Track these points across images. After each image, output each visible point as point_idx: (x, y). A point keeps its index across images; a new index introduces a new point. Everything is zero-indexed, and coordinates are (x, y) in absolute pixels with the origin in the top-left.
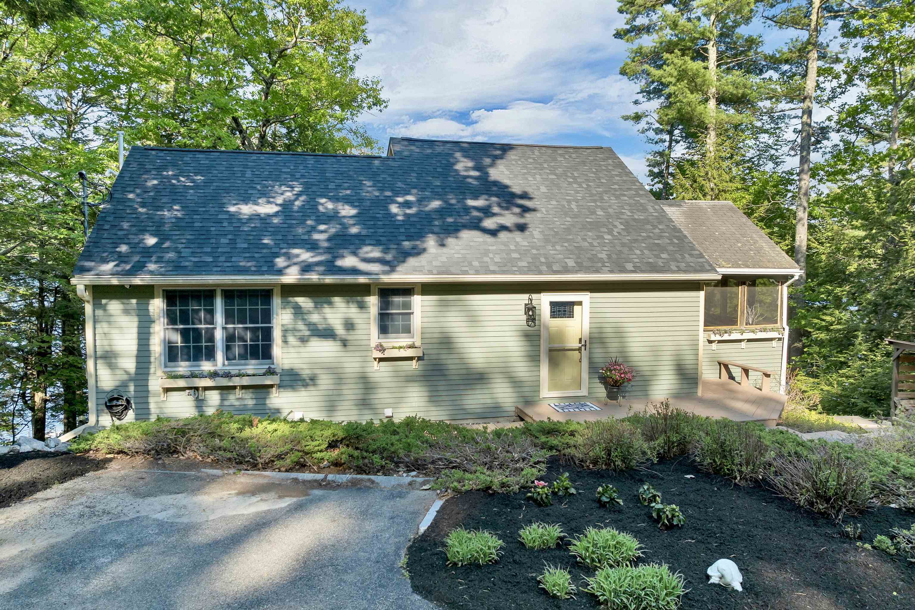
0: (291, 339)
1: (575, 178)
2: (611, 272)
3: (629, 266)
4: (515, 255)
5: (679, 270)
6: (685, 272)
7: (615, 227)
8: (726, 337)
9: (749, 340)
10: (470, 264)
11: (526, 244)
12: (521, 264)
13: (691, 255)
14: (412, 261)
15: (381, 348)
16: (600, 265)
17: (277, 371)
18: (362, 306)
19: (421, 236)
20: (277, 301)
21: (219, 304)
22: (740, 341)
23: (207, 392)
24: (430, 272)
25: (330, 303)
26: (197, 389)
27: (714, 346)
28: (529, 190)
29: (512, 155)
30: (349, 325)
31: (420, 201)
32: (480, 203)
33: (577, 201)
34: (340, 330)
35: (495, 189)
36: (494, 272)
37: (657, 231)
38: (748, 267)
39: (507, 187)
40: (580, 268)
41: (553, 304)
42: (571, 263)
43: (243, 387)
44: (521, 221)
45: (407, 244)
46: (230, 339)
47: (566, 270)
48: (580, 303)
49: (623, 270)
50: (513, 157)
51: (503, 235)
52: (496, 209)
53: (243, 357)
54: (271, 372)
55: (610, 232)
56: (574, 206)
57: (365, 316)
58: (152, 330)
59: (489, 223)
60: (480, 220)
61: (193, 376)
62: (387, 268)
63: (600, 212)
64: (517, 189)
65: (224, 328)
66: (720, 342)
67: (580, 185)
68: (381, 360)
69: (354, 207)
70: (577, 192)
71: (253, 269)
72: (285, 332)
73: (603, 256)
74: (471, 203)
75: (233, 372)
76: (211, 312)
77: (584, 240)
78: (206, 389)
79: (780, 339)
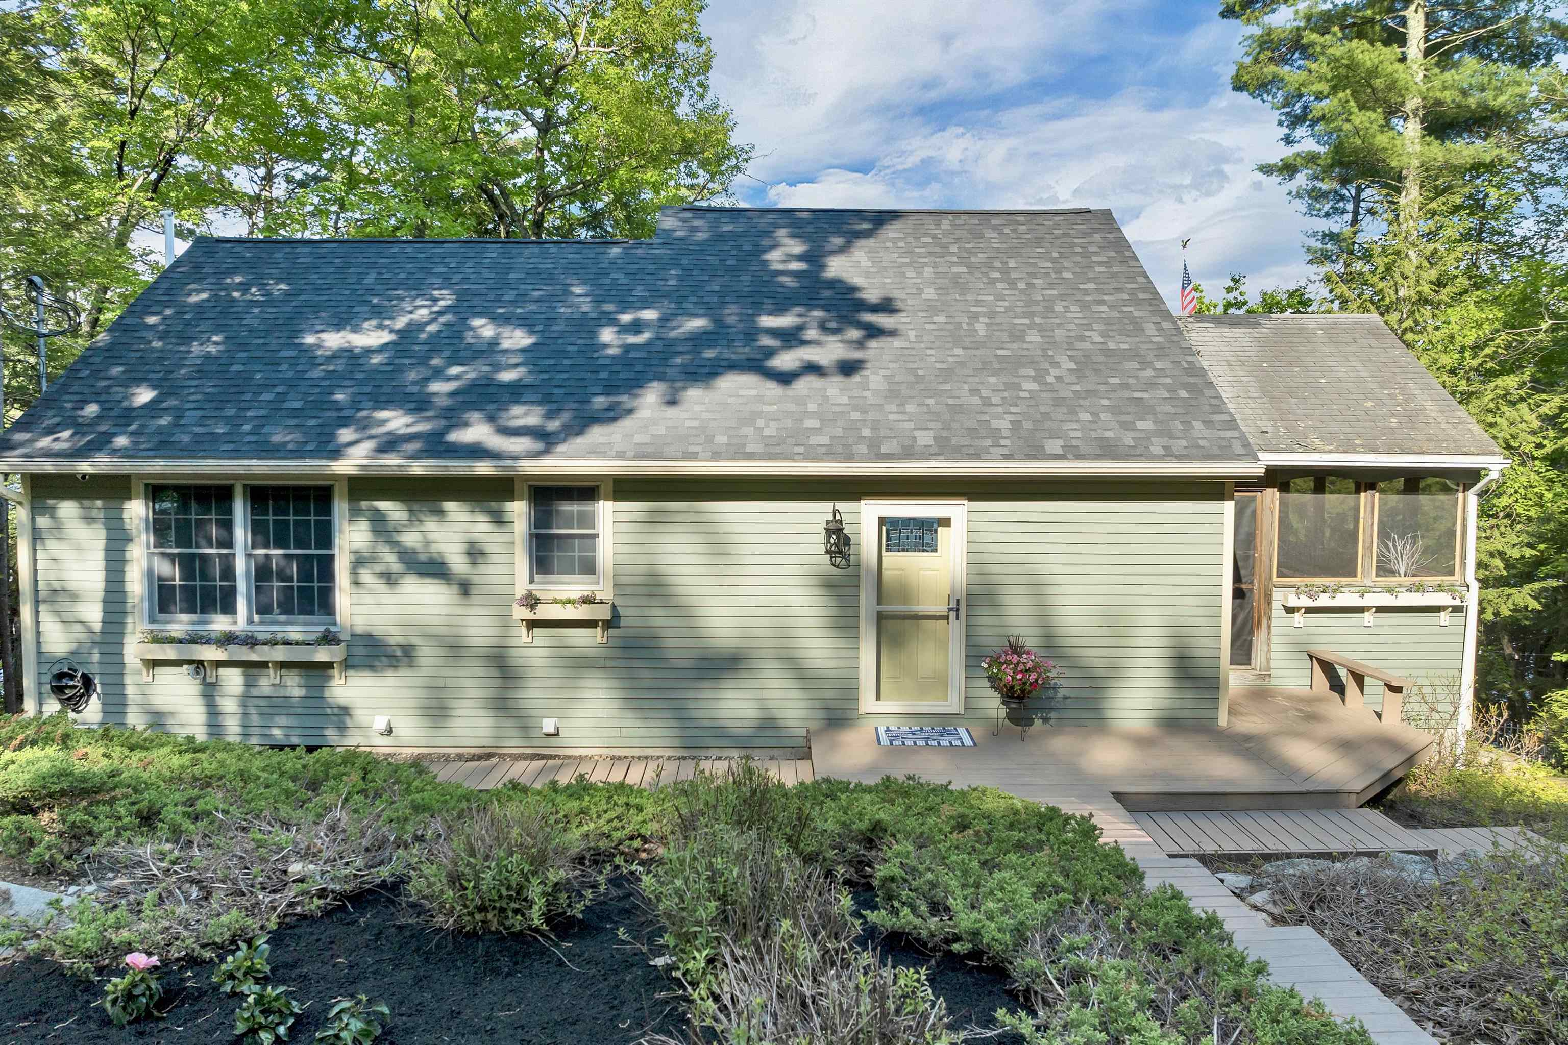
0: (366, 577)
1: (1005, 271)
2: (1007, 457)
3: (1054, 446)
4: (810, 423)
5: (1169, 455)
6: (1180, 458)
7: (1056, 365)
8: (1324, 601)
9: (1380, 610)
10: (710, 439)
11: (845, 400)
12: (815, 440)
13: (1208, 424)
14: (597, 434)
16: (989, 442)
17: (342, 637)
18: (498, 519)
19: (635, 384)
20: (340, 507)
21: (240, 509)
22: (1361, 610)
23: (222, 671)
24: (621, 455)
25: (441, 513)
26: (199, 664)
27: (1298, 619)
28: (896, 294)
29: (891, 231)
30: (475, 553)
31: (664, 320)
32: (785, 321)
33: (992, 315)
34: (458, 563)
35: (827, 293)
36: (750, 456)
37: (1149, 372)
38: (1375, 451)
39: (854, 289)
40: (943, 449)
41: (882, 521)
42: (925, 438)
43: (283, 665)
44: (857, 355)
45: (600, 401)
46: (262, 573)
47: (908, 454)
48: (945, 522)
49: (1036, 453)
50: (891, 235)
51: (804, 384)
52: (812, 334)
53: (286, 608)
55: (1039, 378)
56: (981, 327)
57: (506, 538)
58: (128, 555)
59: (786, 360)
60: (770, 353)
61: (194, 639)
63: (1034, 337)
64: (872, 295)
65: (249, 556)
66: (1309, 610)
67: (1012, 284)
69: (532, 332)
70: (1000, 297)
71: (290, 447)
72: (357, 564)
73: (1004, 425)
74: (767, 321)
76: (227, 525)
77: (974, 392)
78: (219, 664)
79: (1457, 609)
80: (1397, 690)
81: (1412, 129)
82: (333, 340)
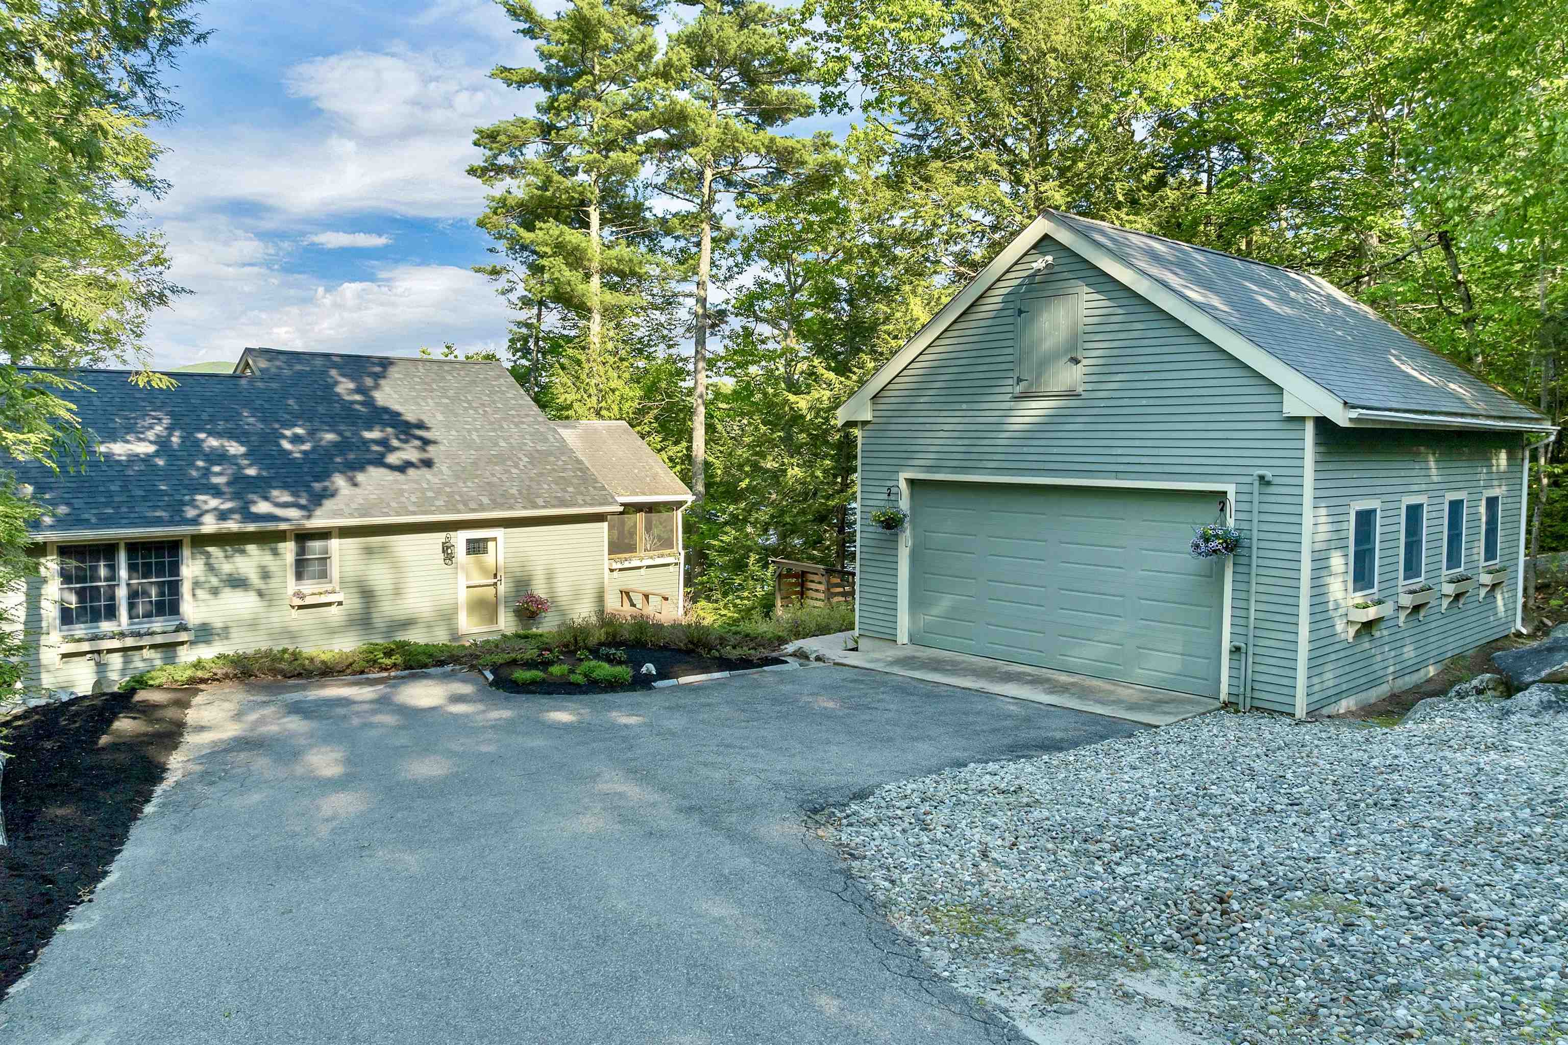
0: (200, 593)
1: (468, 402)
2: (525, 508)
3: (540, 502)
4: (430, 494)
5: (586, 504)
6: (591, 505)
7: (520, 459)
8: (627, 565)
9: (648, 567)
10: (388, 505)
11: (437, 481)
12: (438, 503)
13: (594, 488)
14: (328, 504)
15: (299, 595)
16: (512, 501)
17: (190, 626)
18: (275, 553)
19: (325, 475)
20: (186, 552)
21: (122, 558)
22: (640, 568)
23: (109, 656)
24: (351, 515)
25: (243, 552)
26: (99, 652)
27: (615, 573)
28: (426, 419)
29: (394, 372)
30: (265, 575)
31: (312, 433)
32: (375, 435)
33: (477, 430)
34: (254, 578)
35: (386, 417)
36: (414, 513)
37: (560, 463)
38: (644, 494)
39: (399, 414)
40: (496, 505)
41: (469, 541)
42: (485, 500)
43: (153, 647)
44: (425, 456)
45: (317, 486)
46: (133, 595)
47: (482, 508)
48: (495, 539)
49: (535, 506)
50: (397, 376)
51: (411, 472)
52: (395, 443)
53: (148, 615)
54: (182, 628)
55: (516, 466)
56: (474, 436)
57: (279, 563)
58: (43, 592)
59: (392, 459)
60: (383, 455)
61: (95, 638)
62: (304, 513)
63: (502, 444)
64: (410, 417)
65: (128, 585)
66: (621, 570)
67: (475, 409)
68: (301, 607)
69: (242, 443)
70: (475, 420)
71: (166, 519)
72: (196, 584)
73: (514, 491)
74: (368, 435)
75: (142, 631)
76: (112, 568)
77: (493, 475)
78: (110, 651)
79: (676, 564)
80: (666, 599)
81: (596, 280)
82: (119, 449)
